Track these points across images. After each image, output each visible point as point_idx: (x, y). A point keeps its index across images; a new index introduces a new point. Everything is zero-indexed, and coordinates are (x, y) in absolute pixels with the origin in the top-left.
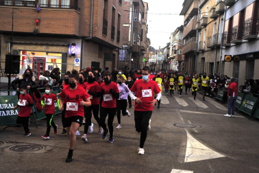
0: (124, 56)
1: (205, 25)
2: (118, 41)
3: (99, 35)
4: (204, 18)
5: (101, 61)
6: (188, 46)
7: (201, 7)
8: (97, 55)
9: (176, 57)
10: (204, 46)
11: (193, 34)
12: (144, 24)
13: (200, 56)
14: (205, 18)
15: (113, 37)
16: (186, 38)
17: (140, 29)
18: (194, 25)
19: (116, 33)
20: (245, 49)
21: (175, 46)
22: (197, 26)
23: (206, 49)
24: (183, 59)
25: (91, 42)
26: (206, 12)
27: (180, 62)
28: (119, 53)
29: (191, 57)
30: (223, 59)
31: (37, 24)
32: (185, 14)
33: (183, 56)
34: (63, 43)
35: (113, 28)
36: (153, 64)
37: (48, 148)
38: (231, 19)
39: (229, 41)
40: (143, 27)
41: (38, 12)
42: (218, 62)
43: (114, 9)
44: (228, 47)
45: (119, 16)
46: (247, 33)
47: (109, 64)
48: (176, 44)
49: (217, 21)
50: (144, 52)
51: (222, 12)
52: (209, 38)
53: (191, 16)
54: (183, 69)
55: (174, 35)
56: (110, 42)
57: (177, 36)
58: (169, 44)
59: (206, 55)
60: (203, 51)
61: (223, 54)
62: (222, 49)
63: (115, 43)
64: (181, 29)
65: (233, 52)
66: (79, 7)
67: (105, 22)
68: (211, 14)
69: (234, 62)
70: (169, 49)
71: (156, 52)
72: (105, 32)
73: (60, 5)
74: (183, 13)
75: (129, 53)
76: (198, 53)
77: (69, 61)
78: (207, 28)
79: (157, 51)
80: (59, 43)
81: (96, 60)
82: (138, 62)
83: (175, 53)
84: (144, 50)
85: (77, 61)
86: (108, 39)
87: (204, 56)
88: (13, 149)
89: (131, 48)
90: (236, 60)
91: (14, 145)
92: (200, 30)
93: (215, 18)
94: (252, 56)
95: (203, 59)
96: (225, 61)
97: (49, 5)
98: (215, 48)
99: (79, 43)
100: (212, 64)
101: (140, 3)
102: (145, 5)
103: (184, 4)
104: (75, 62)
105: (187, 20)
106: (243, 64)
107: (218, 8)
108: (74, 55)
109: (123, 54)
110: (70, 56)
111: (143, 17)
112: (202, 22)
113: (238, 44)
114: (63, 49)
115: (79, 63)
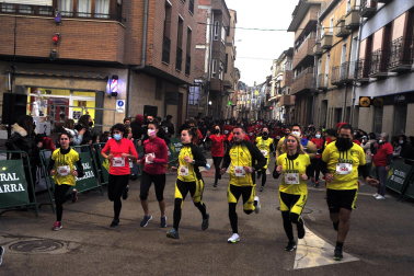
0: (196, 97)
1: (328, 48)
2: (188, 72)
3: (157, 63)
4: (326, 36)
5: (159, 104)
6: (300, 82)
7: (322, 18)
8: (153, 95)
9: (282, 100)
10: (327, 82)
11: (309, 62)
12: (230, 44)
13: (321, 98)
14: (328, 37)
15: (178, 66)
16: (298, 68)
17: (223, 54)
18: (310, 48)
19: (184, 59)
20: (392, 87)
21: (279, 81)
22: (315, 50)
23: (330, 86)
24: (293, 102)
25: (143, 75)
26: (330, 26)
27: (287, 107)
28: (188, 92)
29: (304, 99)
30: (357, 103)
31: (56, 43)
32: (295, 30)
33: (293, 97)
34: (98, 75)
35: (179, 52)
36: (244, 111)
37: (72, 246)
38: (370, 39)
39: (366, 75)
40: (228, 50)
41: (57, 23)
42: (349, 108)
43: (180, 21)
44: (365, 84)
45: (189, 31)
46: (395, 61)
47: (172, 110)
48: (281, 78)
49: (348, 41)
50: (230, 91)
51: (355, 27)
52: (334, 69)
53: (306, 32)
54: (293, 118)
55: (278, 62)
56: (175, 74)
57: (283, 66)
58: (269, 78)
59: (329, 97)
60: (325, 90)
61: (357, 94)
62: (356, 86)
63: (182, 76)
64: (289, 54)
65: (373, 91)
66: (124, 16)
67: (166, 42)
68: (338, 30)
69: (375, 107)
70: (269, 85)
71: (249, 91)
72: (166, 58)
73: (93, 13)
74: (293, 28)
75: (206, 93)
76: (317, 94)
77: (107, 104)
78: (332, 52)
79: (250, 88)
80: (90, 75)
81: (152, 103)
82: (220, 107)
83: (280, 92)
84: (229, 87)
85: (120, 104)
86: (171, 69)
87: (326, 98)
88: (15, 247)
89: (209, 83)
90: (377, 104)
91: (15, 241)
92: (320, 55)
93: (344, 36)
94: (403, 98)
95: (325, 102)
96: (360, 106)
97: (75, 13)
98: (345, 85)
99: (124, 75)
100: (339, 111)
101: (223, 11)
102: (232, 14)
103: (295, 14)
104: (117, 107)
105: (300, 40)
106: (389, 111)
107: (348, 21)
108: (115, 95)
109: (195, 93)
110: (109, 97)
111: (228, 34)
112: (323, 43)
113: (381, 79)
114: (96, 85)
115: (124, 107)
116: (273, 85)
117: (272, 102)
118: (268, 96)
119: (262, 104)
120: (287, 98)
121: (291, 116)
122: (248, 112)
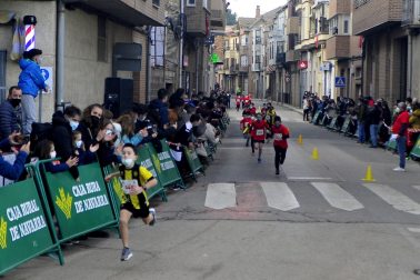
116: (306, 15)
117: (304, 52)
118: (294, 38)
119: (281, 58)
120: (342, 41)
121: (354, 81)
122: (244, 75)
